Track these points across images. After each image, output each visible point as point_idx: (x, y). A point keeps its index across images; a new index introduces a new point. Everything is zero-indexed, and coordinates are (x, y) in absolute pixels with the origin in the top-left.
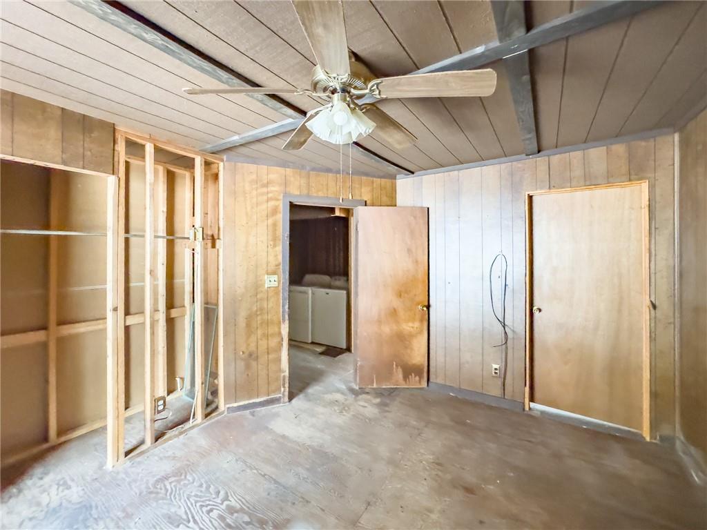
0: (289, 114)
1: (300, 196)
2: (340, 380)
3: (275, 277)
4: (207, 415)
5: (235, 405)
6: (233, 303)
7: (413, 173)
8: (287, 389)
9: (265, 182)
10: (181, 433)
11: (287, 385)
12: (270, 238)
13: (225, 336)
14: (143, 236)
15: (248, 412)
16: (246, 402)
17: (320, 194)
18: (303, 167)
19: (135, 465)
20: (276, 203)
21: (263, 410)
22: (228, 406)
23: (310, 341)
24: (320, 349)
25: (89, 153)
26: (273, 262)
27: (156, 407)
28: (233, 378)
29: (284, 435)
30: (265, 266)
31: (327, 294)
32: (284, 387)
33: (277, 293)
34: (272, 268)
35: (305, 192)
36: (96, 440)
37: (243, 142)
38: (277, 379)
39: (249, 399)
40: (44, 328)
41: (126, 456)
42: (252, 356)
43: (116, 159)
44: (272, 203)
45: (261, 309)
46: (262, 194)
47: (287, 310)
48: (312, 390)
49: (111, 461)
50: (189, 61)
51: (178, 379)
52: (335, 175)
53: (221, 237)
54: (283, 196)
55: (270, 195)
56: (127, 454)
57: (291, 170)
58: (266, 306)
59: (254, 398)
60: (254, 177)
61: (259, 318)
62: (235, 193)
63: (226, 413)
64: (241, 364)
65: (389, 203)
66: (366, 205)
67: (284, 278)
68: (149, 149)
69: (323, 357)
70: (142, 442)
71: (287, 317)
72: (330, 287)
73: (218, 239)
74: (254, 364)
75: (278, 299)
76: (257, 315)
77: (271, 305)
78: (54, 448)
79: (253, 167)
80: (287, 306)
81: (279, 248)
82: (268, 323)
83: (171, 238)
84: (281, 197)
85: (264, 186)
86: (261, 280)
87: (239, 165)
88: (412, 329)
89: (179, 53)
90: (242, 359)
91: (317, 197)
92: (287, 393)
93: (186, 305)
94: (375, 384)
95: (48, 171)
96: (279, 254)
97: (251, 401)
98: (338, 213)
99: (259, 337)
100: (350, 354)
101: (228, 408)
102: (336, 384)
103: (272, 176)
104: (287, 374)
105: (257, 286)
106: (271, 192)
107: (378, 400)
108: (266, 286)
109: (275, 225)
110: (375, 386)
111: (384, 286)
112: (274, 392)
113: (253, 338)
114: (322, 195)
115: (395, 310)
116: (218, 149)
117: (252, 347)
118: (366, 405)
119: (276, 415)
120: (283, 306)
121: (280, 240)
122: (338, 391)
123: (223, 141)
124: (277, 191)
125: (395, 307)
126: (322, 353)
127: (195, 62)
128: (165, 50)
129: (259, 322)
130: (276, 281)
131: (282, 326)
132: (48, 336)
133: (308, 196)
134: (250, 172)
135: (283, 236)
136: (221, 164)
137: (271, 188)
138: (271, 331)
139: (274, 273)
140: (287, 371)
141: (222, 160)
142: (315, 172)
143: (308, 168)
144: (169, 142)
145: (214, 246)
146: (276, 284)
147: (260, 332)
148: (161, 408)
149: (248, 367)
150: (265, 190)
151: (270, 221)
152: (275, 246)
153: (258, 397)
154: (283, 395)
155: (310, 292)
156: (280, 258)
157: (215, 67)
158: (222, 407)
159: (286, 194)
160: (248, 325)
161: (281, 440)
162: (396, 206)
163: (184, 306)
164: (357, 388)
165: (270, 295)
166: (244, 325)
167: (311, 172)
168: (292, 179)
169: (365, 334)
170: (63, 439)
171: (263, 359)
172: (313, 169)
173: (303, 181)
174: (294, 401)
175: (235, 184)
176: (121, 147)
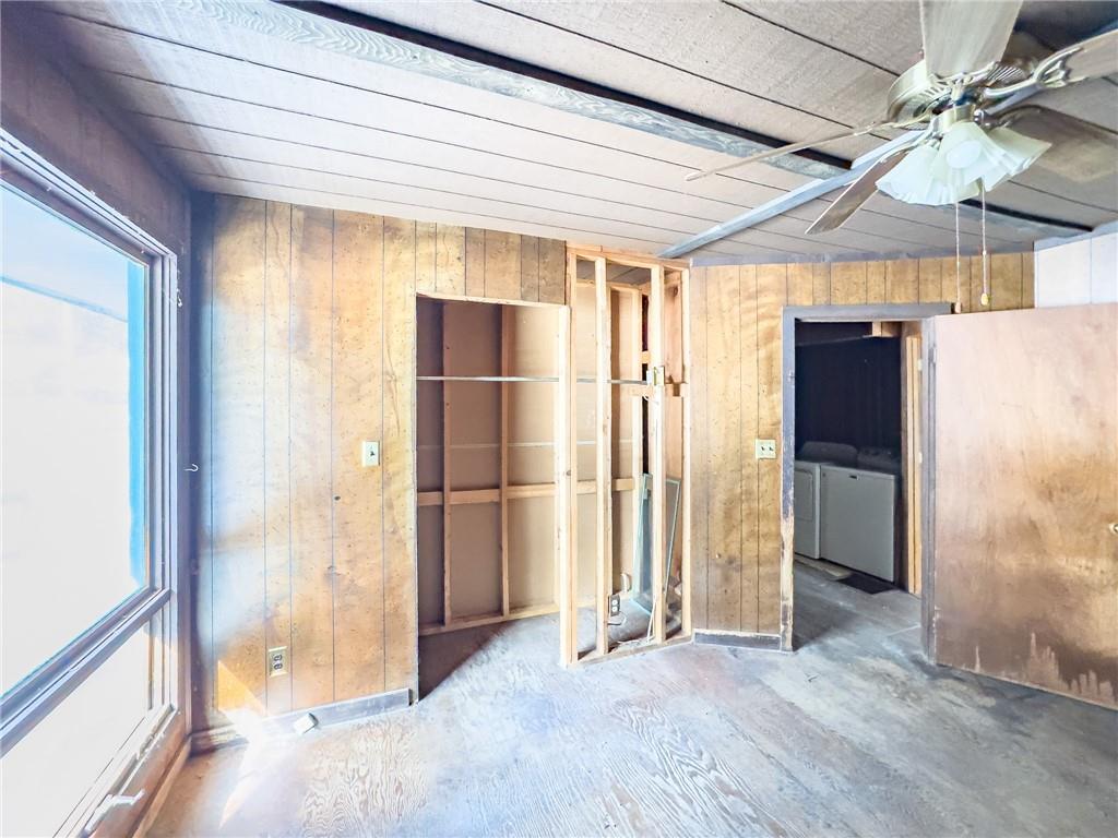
0: (817, 172)
1: (814, 307)
2: (889, 637)
3: (772, 443)
4: (669, 636)
5: (708, 632)
6: (705, 479)
7: (1089, 229)
8: (790, 629)
9: (753, 289)
10: (638, 651)
11: (790, 622)
12: (763, 380)
13: (694, 525)
14: (594, 381)
15: (725, 648)
16: (724, 632)
17: (853, 300)
18: (819, 258)
19: (589, 673)
20: (773, 323)
21: (750, 653)
22: (696, 630)
23: (817, 557)
24: (838, 574)
25: (543, 282)
26: (767, 421)
27: (609, 607)
28: (703, 590)
29: (793, 704)
30: (754, 425)
31: (854, 477)
32: (785, 624)
33: (775, 469)
34: (766, 427)
35: (822, 300)
36: (543, 628)
37: (726, 233)
38: (772, 609)
39: (729, 628)
40: (497, 486)
41: (579, 658)
42: (732, 564)
43: (568, 285)
44: (764, 324)
45: (749, 493)
46: (749, 311)
47: (792, 498)
48: (835, 641)
49: (566, 660)
50: (682, 135)
51: (624, 576)
52: (882, 262)
53: (687, 379)
54: (784, 311)
55: (761, 311)
56: (581, 655)
57: (797, 264)
58: (756, 490)
59: (735, 629)
60: (735, 284)
61: (744, 506)
62: (707, 312)
63: (693, 640)
64: (716, 574)
65: (1014, 304)
66: (953, 312)
67: (787, 445)
68: (600, 266)
69: (846, 589)
70: (593, 648)
71: (791, 508)
72: (856, 465)
73: (683, 382)
74: (735, 576)
75: (776, 480)
76: (742, 502)
77: (763, 487)
78: (508, 624)
79: (733, 270)
80: (791, 492)
81: (778, 396)
82: (760, 516)
83: (616, 381)
84: (780, 313)
85: (749, 297)
86: (748, 447)
87: (712, 269)
88: (1087, 573)
89: (668, 129)
90: (717, 565)
91: (847, 306)
92: (789, 636)
93: (634, 475)
94: (978, 666)
95: (499, 307)
96: (778, 405)
97: (731, 633)
98: (877, 332)
99: (744, 535)
100: (904, 595)
101: (696, 634)
102: (884, 644)
103: (763, 281)
104: (790, 603)
105: (742, 455)
106: (764, 306)
107: (990, 702)
108: (757, 457)
109: (770, 358)
110: (978, 669)
111: (1004, 471)
112: (768, 627)
113: (735, 536)
114: (857, 301)
115: (1033, 525)
116: (685, 250)
117: (734, 549)
118: (960, 701)
119: (773, 666)
120: (785, 492)
121: (779, 383)
122: (889, 657)
123: (695, 238)
124: (771, 304)
125: (1035, 518)
126: (843, 581)
127: (688, 133)
128: (656, 130)
129: (744, 513)
130: (772, 448)
131: (783, 524)
132: (500, 495)
133: (829, 305)
134: (728, 277)
135: (785, 377)
136: (686, 273)
137: (763, 300)
138: (764, 528)
139: (770, 437)
140: (791, 600)
141: (688, 267)
142: (842, 263)
143: (828, 258)
144: (623, 253)
145: (677, 393)
146: (773, 454)
147: (745, 529)
148: (615, 609)
149: (727, 579)
150: (752, 303)
151: (763, 353)
152: (770, 392)
153: (741, 628)
154: (784, 636)
155: (818, 470)
156: (780, 411)
157: (716, 132)
158: (688, 630)
159: (788, 307)
160: (728, 515)
161: (788, 709)
162: (1032, 307)
163: (631, 477)
164: (932, 662)
165: (762, 471)
166: (721, 514)
167: (833, 264)
168: (799, 280)
169: (954, 562)
170: (514, 617)
171: (751, 572)
172: (840, 258)
173: (819, 282)
174: (802, 651)
175: (706, 300)
176: (572, 268)
